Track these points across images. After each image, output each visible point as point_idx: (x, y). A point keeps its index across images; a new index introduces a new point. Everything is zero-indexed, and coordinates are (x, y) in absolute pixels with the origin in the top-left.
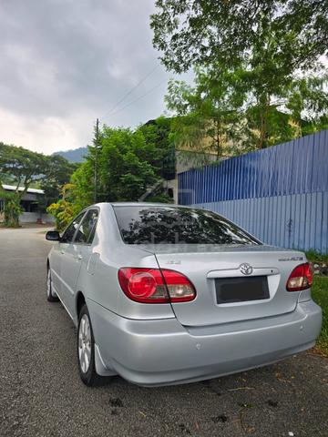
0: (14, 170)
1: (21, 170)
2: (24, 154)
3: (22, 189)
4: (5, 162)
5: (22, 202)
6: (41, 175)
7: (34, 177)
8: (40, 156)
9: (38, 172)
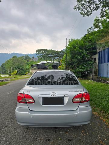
0: (50, 57)
1: (52, 56)
2: (52, 51)
3: (53, 62)
4: (47, 55)
5: (53, 66)
6: (58, 57)
7: (56, 58)
8: (57, 51)
9: (57, 56)
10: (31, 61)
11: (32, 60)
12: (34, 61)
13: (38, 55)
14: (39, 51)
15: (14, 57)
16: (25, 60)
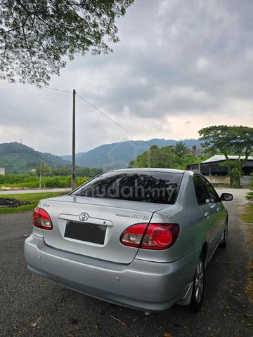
1: (243, 143)
2: (243, 130)
10: (189, 156)
11: (191, 154)
12: (196, 156)
13: (204, 142)
14: (206, 131)
15: (154, 147)
16: (176, 154)
